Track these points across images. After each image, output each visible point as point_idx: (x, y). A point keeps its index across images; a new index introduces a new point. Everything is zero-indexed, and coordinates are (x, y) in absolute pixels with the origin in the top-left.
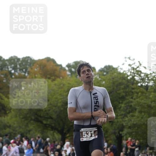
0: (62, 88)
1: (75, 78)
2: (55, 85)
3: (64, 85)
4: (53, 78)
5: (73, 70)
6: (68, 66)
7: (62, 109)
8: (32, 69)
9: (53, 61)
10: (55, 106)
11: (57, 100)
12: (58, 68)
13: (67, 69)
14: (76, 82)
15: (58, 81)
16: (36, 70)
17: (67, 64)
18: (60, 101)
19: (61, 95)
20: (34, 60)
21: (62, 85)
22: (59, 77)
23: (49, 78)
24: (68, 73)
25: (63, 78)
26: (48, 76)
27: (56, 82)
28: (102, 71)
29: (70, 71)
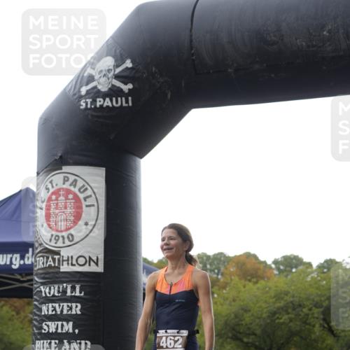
0: (267, 292)
1: (285, 279)
2: (258, 289)
3: (270, 288)
4: (255, 280)
5: (282, 267)
6: (276, 262)
7: (268, 321)
8: (226, 269)
9: (255, 257)
10: (259, 318)
11: (260, 309)
12: (262, 266)
13: (273, 266)
14: (286, 284)
15: (262, 283)
16: (232, 270)
17: (273, 260)
18: (265, 310)
19: (266, 302)
20: (229, 257)
21: (267, 289)
22: (263, 278)
23: (250, 281)
24: (276, 272)
25: (269, 279)
26: (249, 278)
27: (259, 285)
28: (321, 267)
29: (278, 269)
